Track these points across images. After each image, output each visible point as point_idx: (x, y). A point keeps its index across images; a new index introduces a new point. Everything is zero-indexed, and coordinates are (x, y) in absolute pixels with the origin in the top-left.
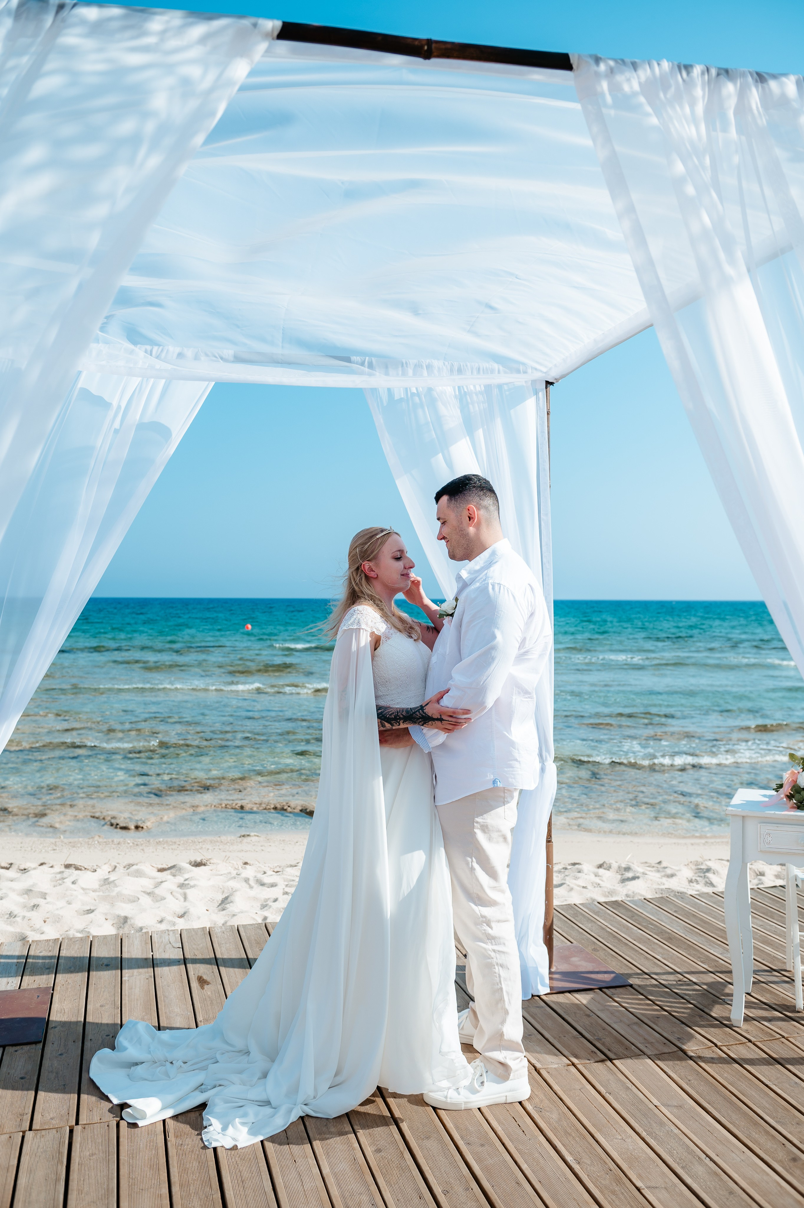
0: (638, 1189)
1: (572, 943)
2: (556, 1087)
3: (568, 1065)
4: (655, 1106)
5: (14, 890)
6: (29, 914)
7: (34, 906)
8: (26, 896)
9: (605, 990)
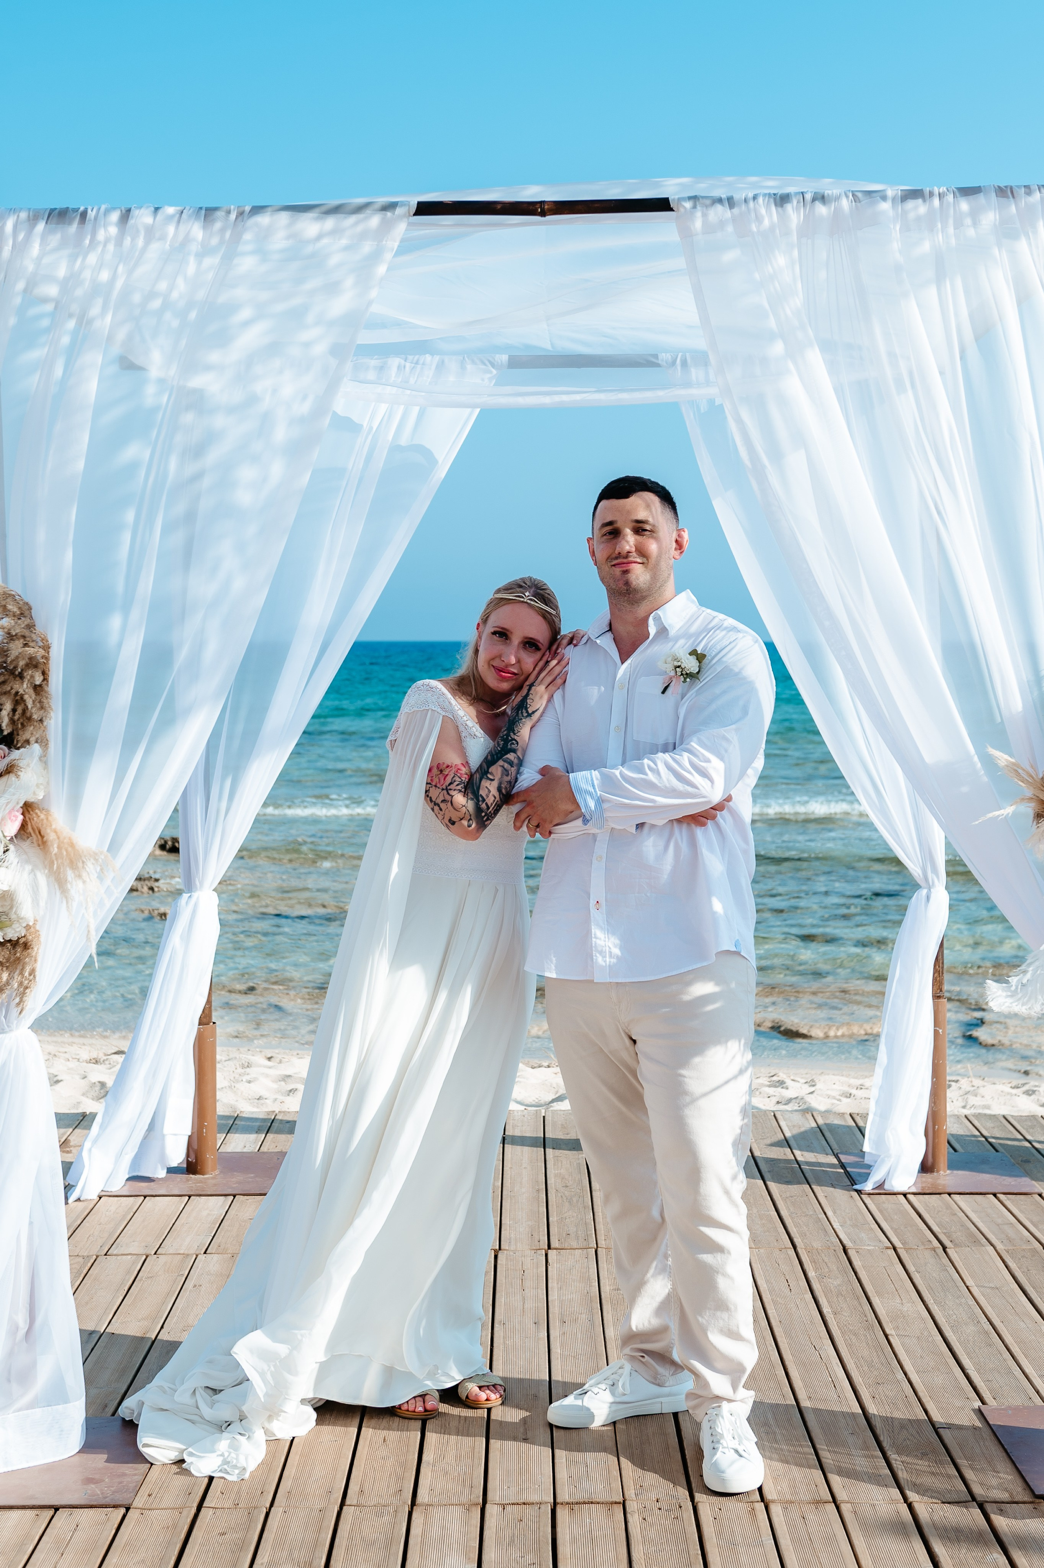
0: (886, 1336)
1: (997, 1151)
2: (857, 1263)
3: (887, 1248)
4: (967, 1287)
5: (267, 1076)
6: (281, 1098)
7: (290, 1091)
8: (283, 1083)
9: (1001, 1196)
